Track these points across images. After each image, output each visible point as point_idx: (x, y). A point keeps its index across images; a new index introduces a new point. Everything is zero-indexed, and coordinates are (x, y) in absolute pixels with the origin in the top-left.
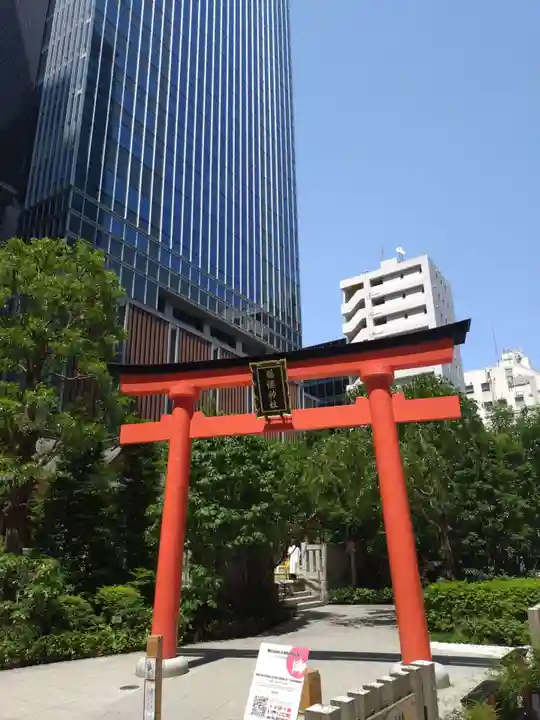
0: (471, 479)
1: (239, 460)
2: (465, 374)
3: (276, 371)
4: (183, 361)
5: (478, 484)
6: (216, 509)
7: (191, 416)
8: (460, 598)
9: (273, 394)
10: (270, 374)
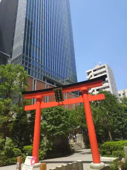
0: (116, 116)
1: (56, 114)
2: (118, 91)
3: (60, 91)
4: (38, 90)
5: (118, 117)
6: (51, 126)
7: (41, 103)
8: (112, 146)
9: (59, 96)
10: (59, 91)
